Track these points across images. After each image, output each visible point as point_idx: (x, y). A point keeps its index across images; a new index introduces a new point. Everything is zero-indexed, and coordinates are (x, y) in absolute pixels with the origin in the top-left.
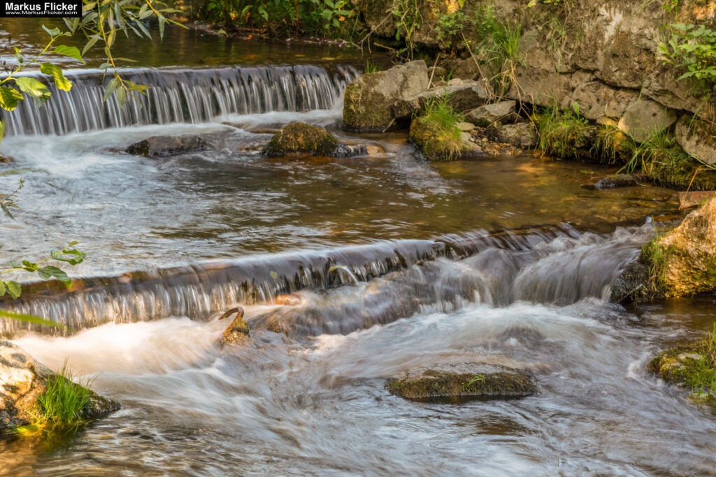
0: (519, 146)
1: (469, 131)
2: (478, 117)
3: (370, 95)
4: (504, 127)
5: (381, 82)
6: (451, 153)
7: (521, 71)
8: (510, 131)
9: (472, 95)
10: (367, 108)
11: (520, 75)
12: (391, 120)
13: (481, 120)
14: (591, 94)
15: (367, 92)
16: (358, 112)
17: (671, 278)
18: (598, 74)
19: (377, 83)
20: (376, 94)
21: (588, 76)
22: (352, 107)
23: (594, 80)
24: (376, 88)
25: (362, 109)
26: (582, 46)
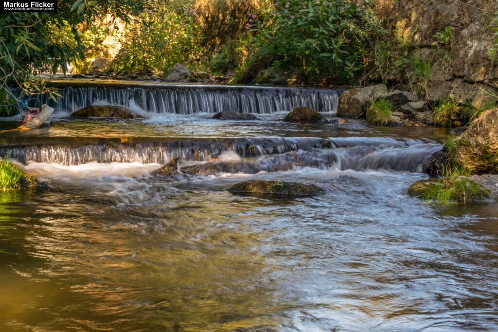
0: (425, 123)
1: (399, 116)
2: (406, 109)
3: (351, 100)
4: (418, 113)
5: (359, 93)
6: (382, 123)
7: (430, 84)
8: (421, 115)
9: (404, 98)
10: (349, 106)
11: (430, 86)
12: (361, 113)
13: (407, 110)
14: (461, 89)
15: (350, 98)
16: (344, 108)
17: (461, 160)
18: (465, 78)
19: (356, 94)
20: (355, 99)
21: (461, 80)
22: (341, 106)
23: (463, 82)
24: (355, 96)
25: (346, 107)
26: (458, 63)
